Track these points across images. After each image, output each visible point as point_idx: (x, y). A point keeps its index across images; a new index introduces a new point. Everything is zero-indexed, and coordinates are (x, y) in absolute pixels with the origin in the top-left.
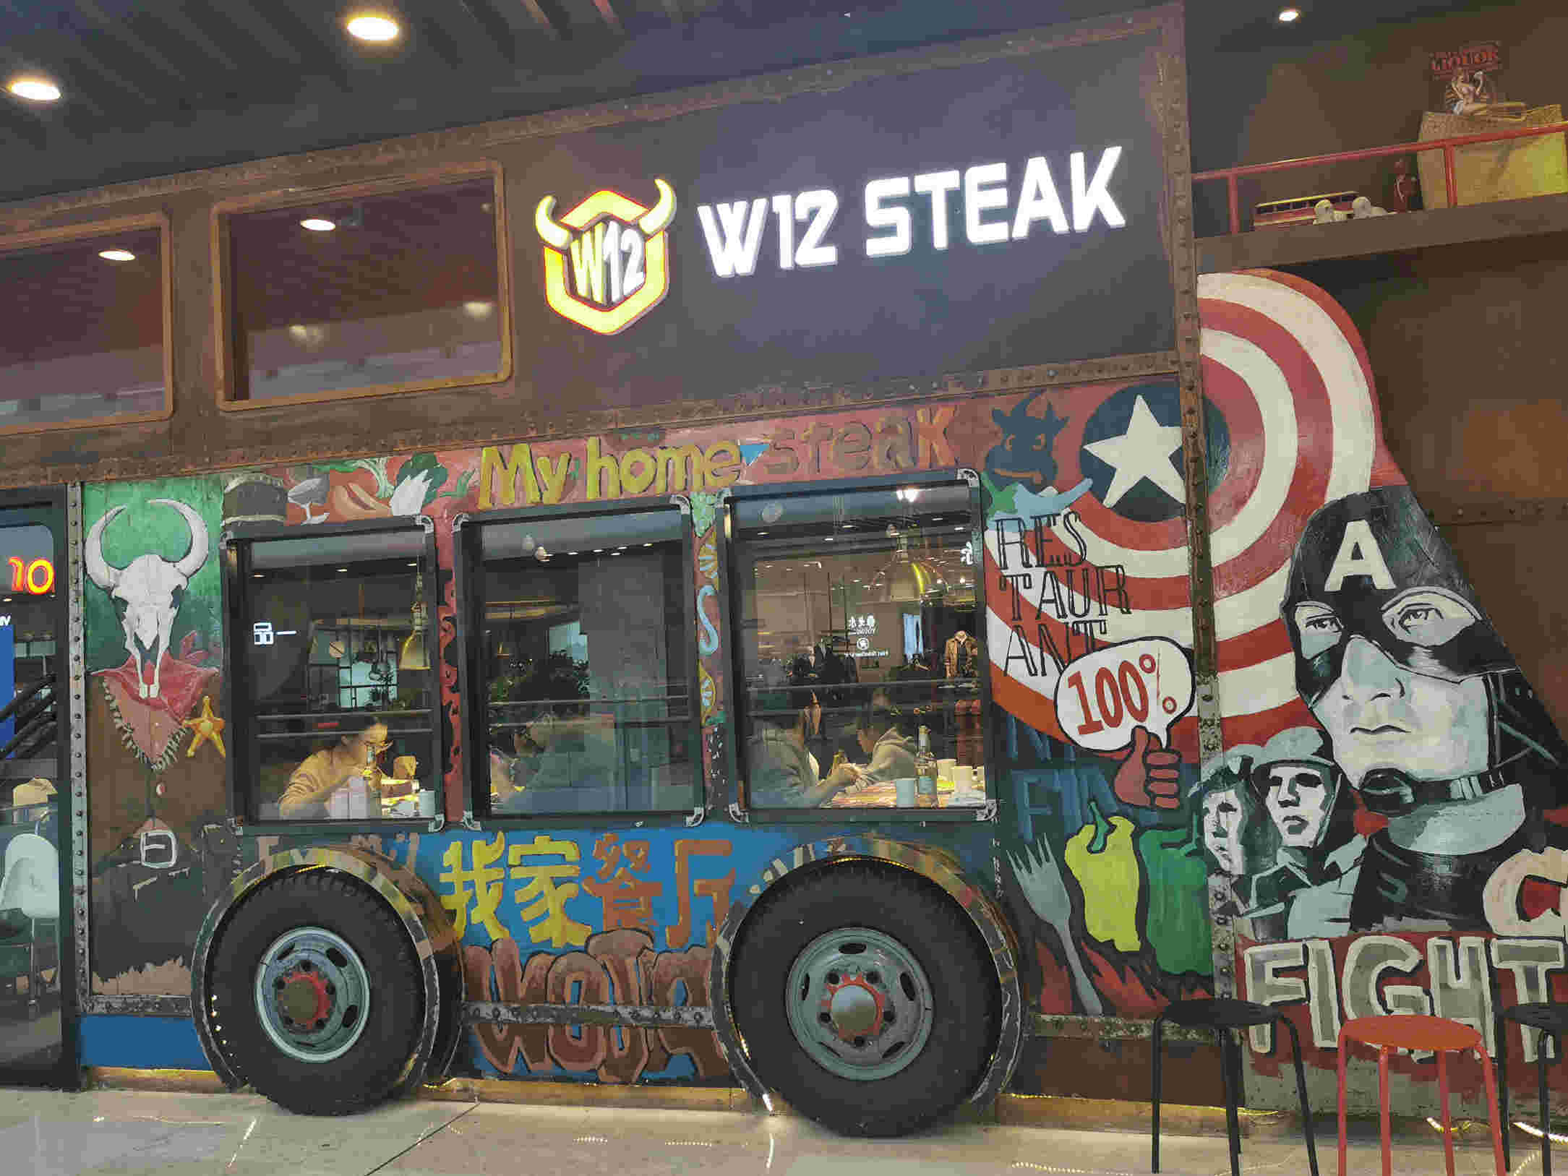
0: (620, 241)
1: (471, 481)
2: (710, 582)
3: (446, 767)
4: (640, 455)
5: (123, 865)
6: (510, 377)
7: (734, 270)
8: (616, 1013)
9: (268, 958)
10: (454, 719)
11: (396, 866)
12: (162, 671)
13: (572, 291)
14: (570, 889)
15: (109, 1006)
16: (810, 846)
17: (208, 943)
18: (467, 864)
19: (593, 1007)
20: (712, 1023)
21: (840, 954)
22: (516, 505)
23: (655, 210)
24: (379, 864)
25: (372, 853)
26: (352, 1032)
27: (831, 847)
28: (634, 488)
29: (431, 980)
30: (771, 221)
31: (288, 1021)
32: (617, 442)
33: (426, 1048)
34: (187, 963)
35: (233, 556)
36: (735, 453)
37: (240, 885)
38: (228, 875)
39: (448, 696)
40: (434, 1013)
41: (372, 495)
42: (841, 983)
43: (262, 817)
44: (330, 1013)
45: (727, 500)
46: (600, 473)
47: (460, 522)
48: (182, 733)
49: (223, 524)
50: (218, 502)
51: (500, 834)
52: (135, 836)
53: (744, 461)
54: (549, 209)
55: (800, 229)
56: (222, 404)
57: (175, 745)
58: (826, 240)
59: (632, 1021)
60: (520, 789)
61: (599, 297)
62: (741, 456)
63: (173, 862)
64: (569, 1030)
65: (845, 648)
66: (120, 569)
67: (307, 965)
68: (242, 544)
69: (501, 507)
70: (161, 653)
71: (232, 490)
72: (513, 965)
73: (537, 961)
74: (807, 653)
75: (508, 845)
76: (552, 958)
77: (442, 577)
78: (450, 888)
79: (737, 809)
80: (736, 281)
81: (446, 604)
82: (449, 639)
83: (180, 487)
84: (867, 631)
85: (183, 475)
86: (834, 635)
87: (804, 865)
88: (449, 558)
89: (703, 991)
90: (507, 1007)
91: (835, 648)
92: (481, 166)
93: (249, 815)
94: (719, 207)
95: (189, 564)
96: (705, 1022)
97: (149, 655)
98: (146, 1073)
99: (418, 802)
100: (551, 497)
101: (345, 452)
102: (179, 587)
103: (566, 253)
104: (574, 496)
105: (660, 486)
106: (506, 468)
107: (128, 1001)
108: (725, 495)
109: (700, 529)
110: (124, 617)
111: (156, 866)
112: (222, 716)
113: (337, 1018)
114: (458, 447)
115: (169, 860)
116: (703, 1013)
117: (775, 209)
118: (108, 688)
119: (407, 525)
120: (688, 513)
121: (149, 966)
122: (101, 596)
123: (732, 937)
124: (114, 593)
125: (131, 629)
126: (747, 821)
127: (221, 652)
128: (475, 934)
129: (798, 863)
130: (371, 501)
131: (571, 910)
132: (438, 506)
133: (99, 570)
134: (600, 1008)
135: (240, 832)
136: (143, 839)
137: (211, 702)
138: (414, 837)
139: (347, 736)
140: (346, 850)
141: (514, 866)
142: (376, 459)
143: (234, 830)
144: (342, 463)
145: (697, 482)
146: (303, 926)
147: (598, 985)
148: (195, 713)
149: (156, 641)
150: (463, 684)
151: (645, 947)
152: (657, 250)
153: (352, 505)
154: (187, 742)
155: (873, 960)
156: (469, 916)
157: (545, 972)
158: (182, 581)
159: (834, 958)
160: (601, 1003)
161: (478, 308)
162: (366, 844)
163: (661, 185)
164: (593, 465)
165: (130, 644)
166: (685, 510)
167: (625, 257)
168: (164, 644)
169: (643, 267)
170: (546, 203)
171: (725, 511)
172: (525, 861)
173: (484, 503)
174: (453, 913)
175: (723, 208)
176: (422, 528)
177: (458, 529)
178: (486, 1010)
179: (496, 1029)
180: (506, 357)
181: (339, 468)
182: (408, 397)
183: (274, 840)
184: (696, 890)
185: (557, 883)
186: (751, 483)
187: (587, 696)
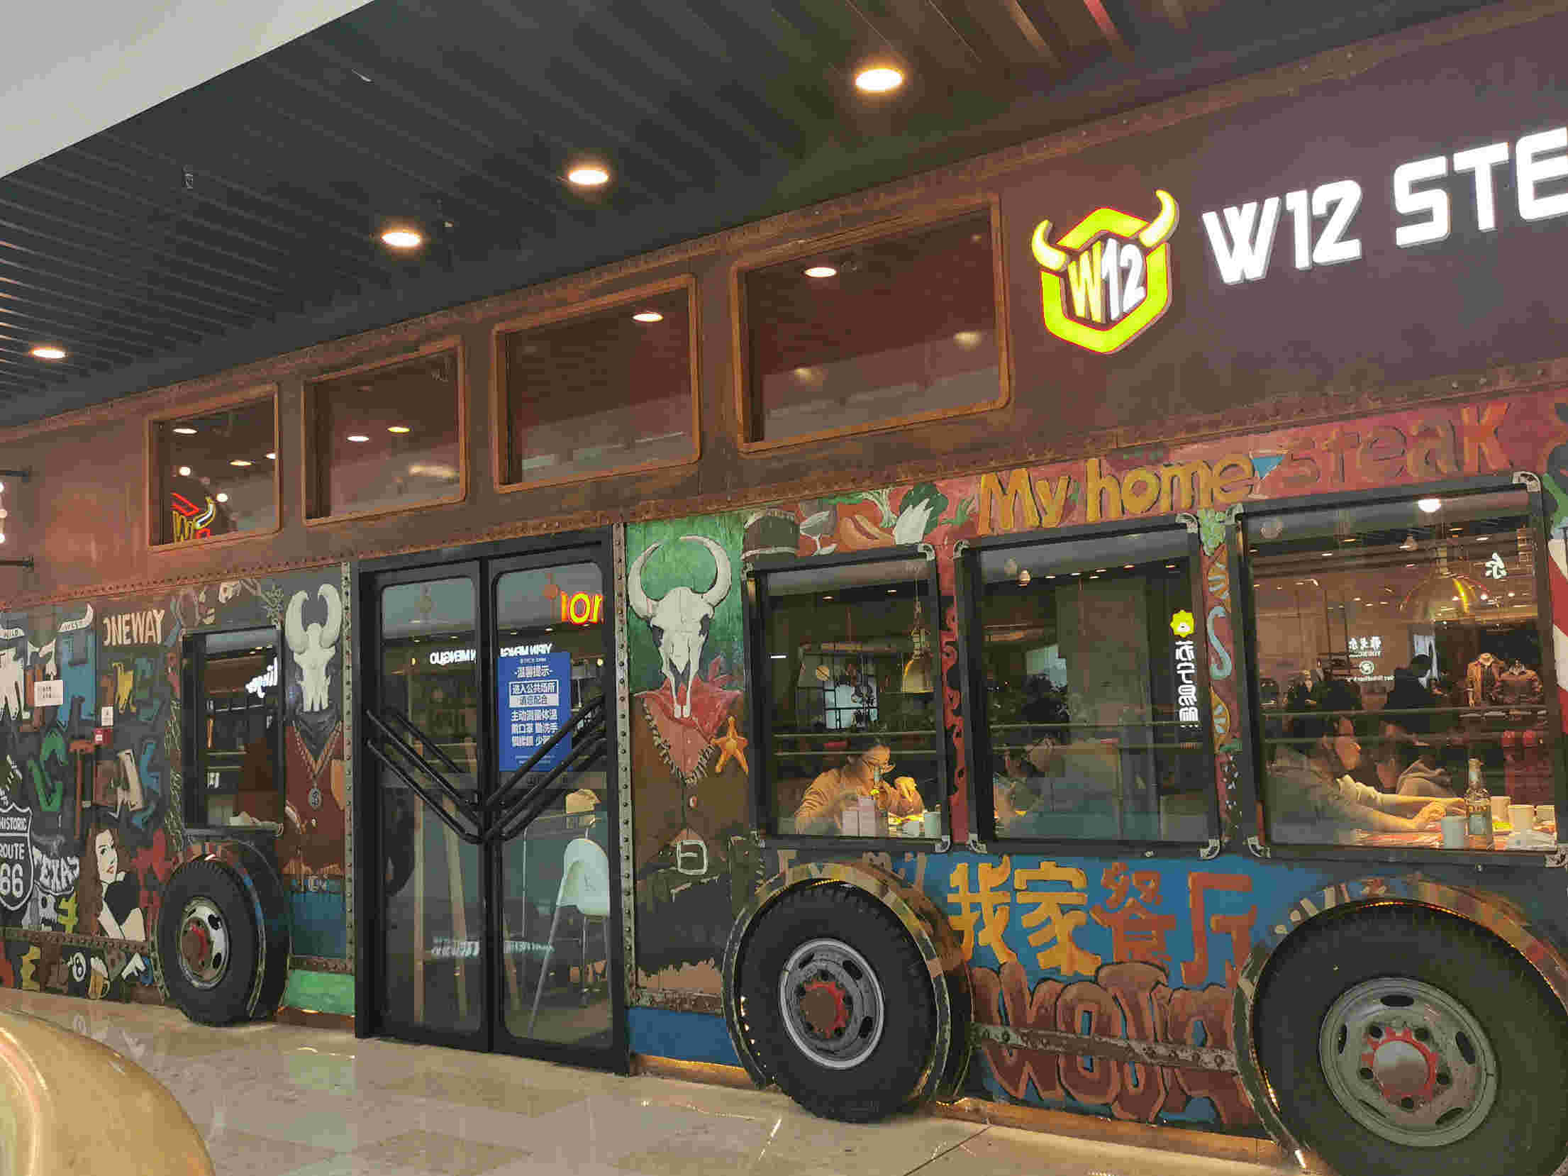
0: (1118, 260)
1: (970, 508)
2: (1221, 603)
3: (951, 788)
4: (1144, 475)
5: (662, 871)
6: (1008, 403)
7: (1243, 274)
8: (1129, 1048)
9: (790, 965)
10: (958, 743)
11: (905, 884)
12: (693, 693)
13: (1070, 313)
14: (1079, 917)
15: (652, 1000)
16: (1343, 886)
17: (737, 948)
18: (973, 885)
19: (1104, 1040)
20: (1236, 1069)
21: (1381, 1006)
22: (1015, 530)
23: (1157, 222)
24: (891, 882)
25: (884, 871)
26: (867, 1044)
27: (1368, 888)
28: (1137, 507)
29: (942, 998)
30: (1285, 223)
31: (810, 1028)
32: (1119, 463)
33: (938, 1065)
34: (718, 963)
35: (751, 587)
36: (1247, 468)
37: (764, 894)
38: (752, 887)
39: (952, 719)
40: (945, 1033)
41: (876, 524)
42: (1384, 1037)
43: (780, 832)
44: (847, 1024)
45: (1238, 517)
46: (1101, 494)
47: (961, 548)
48: (711, 751)
49: (743, 557)
50: (739, 539)
51: (1006, 858)
52: (672, 844)
53: (1258, 474)
54: (1045, 234)
55: (1318, 226)
56: (743, 447)
57: (705, 762)
58: (1346, 235)
59: (1146, 1057)
60: (1022, 813)
61: (1097, 317)
62: (1254, 471)
63: (704, 870)
64: (1082, 1061)
65: (1345, 672)
66: (656, 600)
67: (824, 975)
68: (759, 576)
69: (1000, 532)
70: (692, 676)
71: (751, 526)
72: (1020, 991)
73: (1045, 987)
74: (1302, 676)
75: (1013, 869)
76: (1062, 986)
77: (944, 602)
78: (957, 910)
79: (1257, 843)
80: (1247, 286)
81: (949, 630)
82: (951, 663)
83: (706, 523)
84: (1372, 654)
85: (708, 514)
86: (1333, 657)
87: (1336, 907)
88: (948, 584)
89: (1224, 1034)
90: (1017, 1031)
91: (1335, 672)
92: (978, 199)
93: (770, 830)
94: (1226, 211)
95: (714, 594)
96: (1226, 1067)
97: (682, 677)
98: (685, 1064)
99: (922, 823)
100: (1051, 521)
101: (850, 485)
102: (707, 615)
103: (1063, 275)
104: (1075, 518)
105: (1164, 506)
106: (1005, 494)
107: (668, 996)
108: (1236, 512)
109: (1209, 547)
110: (660, 644)
111: (691, 873)
112: (745, 736)
113: (853, 1029)
114: (957, 475)
115: (701, 867)
116: (1225, 1057)
117: (1289, 208)
118: (647, 708)
119: (909, 552)
120: (1196, 532)
121: (685, 964)
122: (643, 623)
123: (1256, 980)
124: (654, 622)
125: (667, 654)
126: (1268, 855)
127: (745, 677)
128: (982, 954)
129: (1330, 903)
130: (874, 530)
131: (1079, 937)
132: (939, 532)
133: (640, 602)
134: (1112, 1042)
135: (762, 845)
136: (679, 848)
137: (735, 722)
138: (922, 858)
139: (852, 755)
140: (860, 867)
141: (1020, 890)
142: (880, 491)
143: (757, 842)
144: (848, 496)
145: (1204, 499)
146: (821, 937)
147: (1109, 1018)
148: (722, 732)
149: (688, 664)
150: (966, 710)
151: (1158, 983)
152: (1159, 263)
153: (858, 535)
154: (714, 760)
155: (1420, 1014)
156: (976, 937)
157: (1053, 1000)
158: (709, 611)
159: (1377, 1010)
160: (1113, 1037)
161: (967, 338)
162: (877, 861)
163: (1164, 197)
164: (1093, 485)
165: (666, 670)
166: (1192, 529)
167: (1124, 274)
168: (694, 669)
169: (1144, 282)
170: (1042, 227)
171: (1237, 529)
172: (1032, 886)
173: (983, 530)
174: (960, 935)
175: (1230, 212)
176: (924, 555)
177: (959, 555)
178: (996, 1032)
179: (1006, 1054)
180: (1004, 382)
181: (845, 501)
182: (908, 429)
183: (792, 854)
184: (1213, 926)
185: (1065, 909)
186: (1266, 497)
187: (1067, 719)
